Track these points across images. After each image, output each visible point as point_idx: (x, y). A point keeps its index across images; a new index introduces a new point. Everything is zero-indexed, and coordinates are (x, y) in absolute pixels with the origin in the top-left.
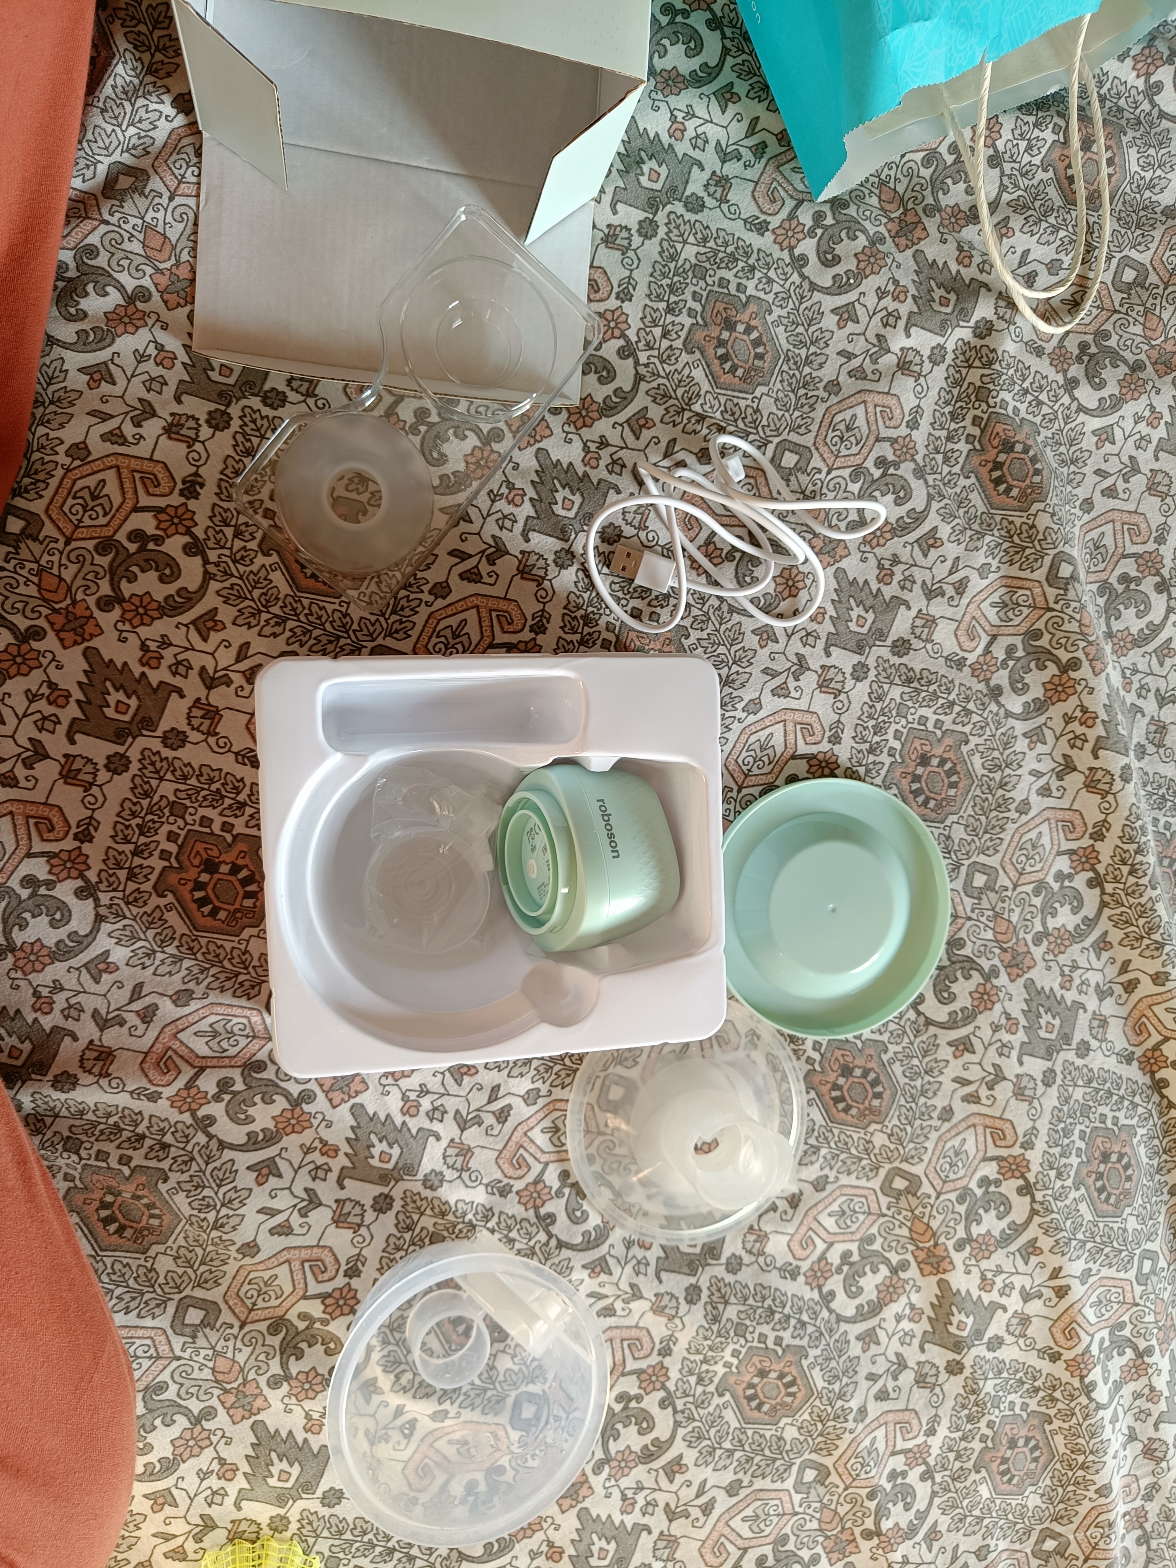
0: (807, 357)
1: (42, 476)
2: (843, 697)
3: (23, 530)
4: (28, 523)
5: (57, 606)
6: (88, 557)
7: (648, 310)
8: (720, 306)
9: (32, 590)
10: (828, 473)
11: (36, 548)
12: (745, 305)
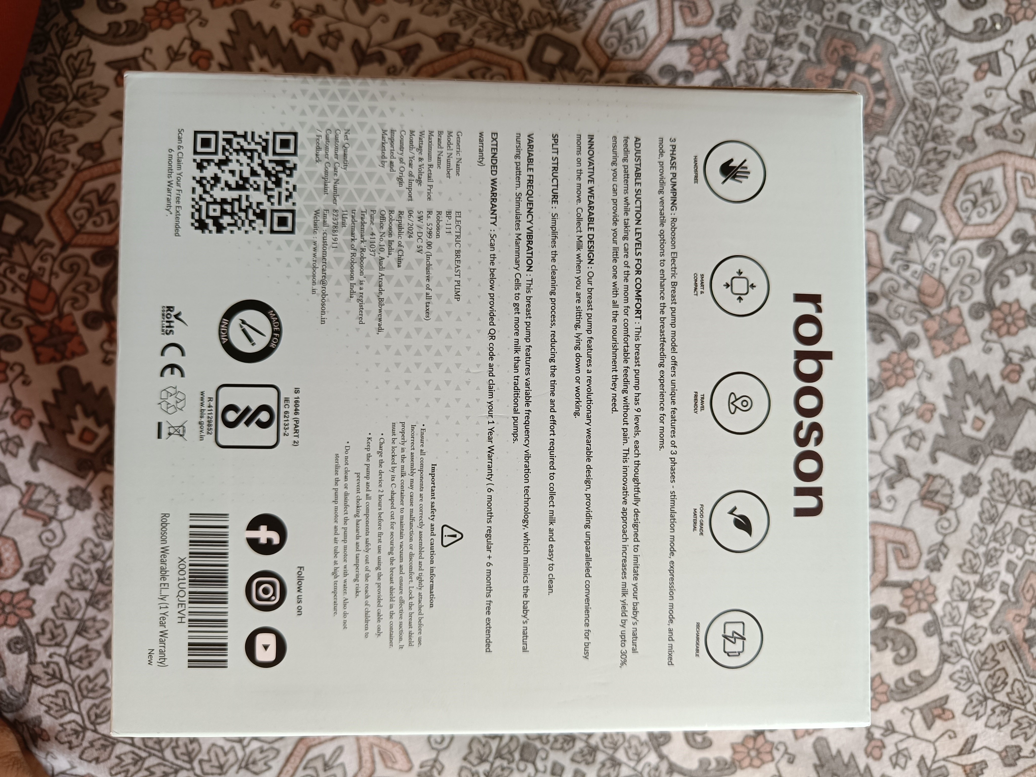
0: (937, 108)
1: (51, 175)
2: (950, 514)
3: (19, 231)
4: (26, 223)
5: (42, 318)
6: (83, 266)
7: (753, 40)
8: (838, 43)
9: (19, 298)
10: (954, 242)
11: (30, 251)
12: (868, 44)
